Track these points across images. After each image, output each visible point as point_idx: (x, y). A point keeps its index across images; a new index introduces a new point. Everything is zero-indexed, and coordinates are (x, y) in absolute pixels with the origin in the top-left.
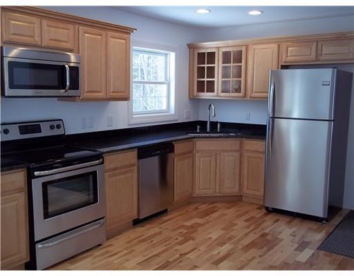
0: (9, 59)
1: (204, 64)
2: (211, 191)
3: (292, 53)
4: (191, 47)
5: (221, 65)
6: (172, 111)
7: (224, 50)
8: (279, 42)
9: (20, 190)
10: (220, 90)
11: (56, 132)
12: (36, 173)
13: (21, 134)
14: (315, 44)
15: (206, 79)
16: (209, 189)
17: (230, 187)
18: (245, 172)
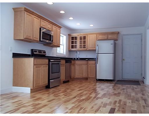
0: (43, 31)
1: (73, 40)
2: (80, 76)
3: (101, 37)
4: (69, 35)
5: (79, 40)
6: (65, 54)
7: (80, 36)
8: (97, 34)
9: (47, 65)
10: (79, 48)
11: (44, 54)
12: (51, 60)
13: (39, 53)
14: (106, 35)
15: (74, 45)
16: (79, 76)
17: (85, 75)
18: (89, 71)
